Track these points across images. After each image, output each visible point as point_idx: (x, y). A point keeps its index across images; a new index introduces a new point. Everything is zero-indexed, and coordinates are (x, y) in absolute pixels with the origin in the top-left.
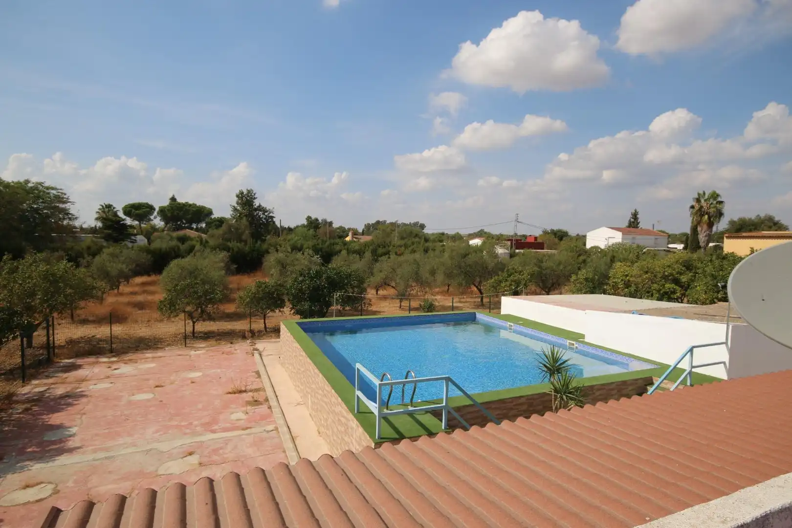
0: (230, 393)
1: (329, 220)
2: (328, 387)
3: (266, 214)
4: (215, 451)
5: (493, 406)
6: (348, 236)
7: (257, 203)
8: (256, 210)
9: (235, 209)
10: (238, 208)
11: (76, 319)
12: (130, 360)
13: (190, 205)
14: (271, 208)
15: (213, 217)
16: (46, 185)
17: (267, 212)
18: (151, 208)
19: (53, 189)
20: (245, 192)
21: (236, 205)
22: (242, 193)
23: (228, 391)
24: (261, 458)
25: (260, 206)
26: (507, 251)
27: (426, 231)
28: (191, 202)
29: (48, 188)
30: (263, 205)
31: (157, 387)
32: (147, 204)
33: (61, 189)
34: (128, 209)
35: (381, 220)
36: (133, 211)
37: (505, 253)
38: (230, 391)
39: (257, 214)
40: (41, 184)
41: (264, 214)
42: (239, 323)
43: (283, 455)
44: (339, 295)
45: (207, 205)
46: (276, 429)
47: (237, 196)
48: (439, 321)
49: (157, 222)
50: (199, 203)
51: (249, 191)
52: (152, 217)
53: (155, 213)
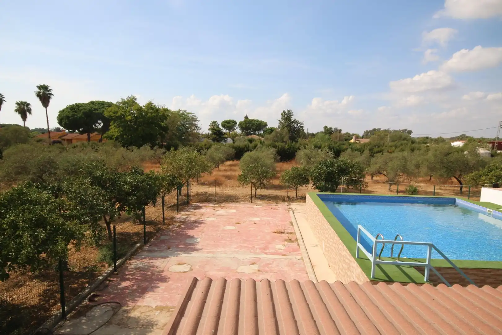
0: (275, 233)
1: (339, 129)
2: (337, 238)
3: (299, 125)
4: (267, 265)
5: (471, 272)
6: (352, 139)
7: (293, 118)
8: (293, 122)
9: (280, 122)
10: (282, 121)
11: (199, 183)
12: (224, 207)
13: (255, 120)
14: (302, 121)
15: (267, 127)
16: (187, 112)
17: (299, 124)
18: (235, 123)
19: (191, 114)
20: (287, 112)
21: (281, 120)
22: (284, 112)
23: (274, 231)
24: (293, 274)
25: (295, 120)
26: (488, 152)
27: (412, 136)
28: (255, 119)
29: (188, 113)
30: (297, 119)
31: (236, 223)
32: (233, 120)
33: (194, 114)
34: (224, 124)
35: (376, 128)
36: (226, 124)
37: (486, 153)
38: (276, 231)
39: (293, 125)
40: (185, 111)
41: (297, 125)
42: (281, 191)
43: (306, 275)
44: (346, 178)
45: (265, 121)
46: (302, 259)
47: (282, 114)
48: (422, 202)
49: (238, 130)
50: (260, 119)
51: (289, 111)
52: (235, 128)
53: (237, 126)
